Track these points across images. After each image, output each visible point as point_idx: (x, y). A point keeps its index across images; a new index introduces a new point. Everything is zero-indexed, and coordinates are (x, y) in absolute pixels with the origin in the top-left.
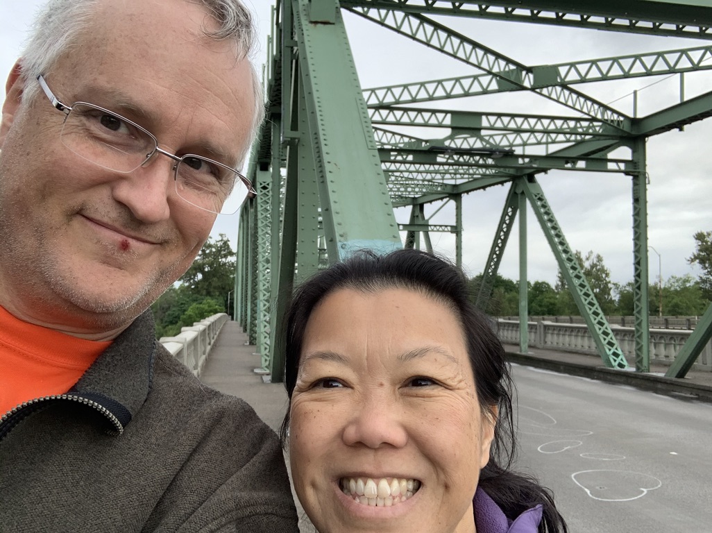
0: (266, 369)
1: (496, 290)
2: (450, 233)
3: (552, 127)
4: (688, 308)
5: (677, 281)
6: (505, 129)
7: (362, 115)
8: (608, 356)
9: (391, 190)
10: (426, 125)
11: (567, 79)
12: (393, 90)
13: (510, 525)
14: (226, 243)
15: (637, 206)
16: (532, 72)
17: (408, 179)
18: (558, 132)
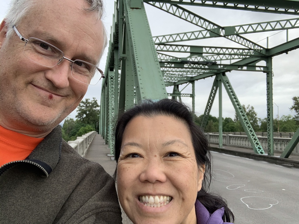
0: (112, 154)
1: (209, 121)
2: (190, 97)
3: (233, 52)
4: (290, 129)
5: (285, 117)
6: (213, 53)
7: (152, 47)
8: (256, 149)
9: (165, 79)
10: (180, 52)
11: (239, 32)
12: (166, 37)
13: (210, 216)
14: (96, 102)
15: (268, 85)
16: (224, 29)
17: (172, 74)
18: (235, 54)
